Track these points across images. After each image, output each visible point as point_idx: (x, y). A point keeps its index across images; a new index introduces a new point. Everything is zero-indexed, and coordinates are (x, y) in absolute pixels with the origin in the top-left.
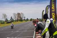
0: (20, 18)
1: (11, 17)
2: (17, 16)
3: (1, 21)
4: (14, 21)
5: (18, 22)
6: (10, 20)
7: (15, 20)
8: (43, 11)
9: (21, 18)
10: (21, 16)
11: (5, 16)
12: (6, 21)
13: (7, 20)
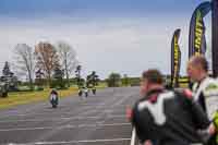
0: (53, 73)
4: (21, 88)
5: (41, 90)
7: (24, 79)
8: (177, 33)
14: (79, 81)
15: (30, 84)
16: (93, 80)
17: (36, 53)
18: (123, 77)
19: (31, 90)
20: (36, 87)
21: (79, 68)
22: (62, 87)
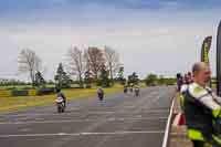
0: (99, 73)
3: (16, 84)
4: (72, 86)
6: (56, 78)
10: (106, 64)
14: (121, 80)
15: (80, 82)
16: (134, 79)
17: (85, 56)
18: (158, 77)
21: (121, 69)
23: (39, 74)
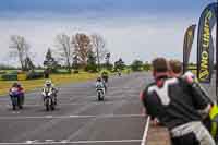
0: (87, 59)
1: (49, 53)
2: (73, 49)
3: (3, 68)
4: (60, 70)
5: (76, 72)
9: (91, 57)
10: (94, 50)
11: (20, 46)
12: (24, 69)
13: (28, 66)
15: (68, 67)
16: (120, 65)
17: (73, 42)
19: (70, 73)
20: (73, 70)
22: (94, 71)
23: (28, 59)
